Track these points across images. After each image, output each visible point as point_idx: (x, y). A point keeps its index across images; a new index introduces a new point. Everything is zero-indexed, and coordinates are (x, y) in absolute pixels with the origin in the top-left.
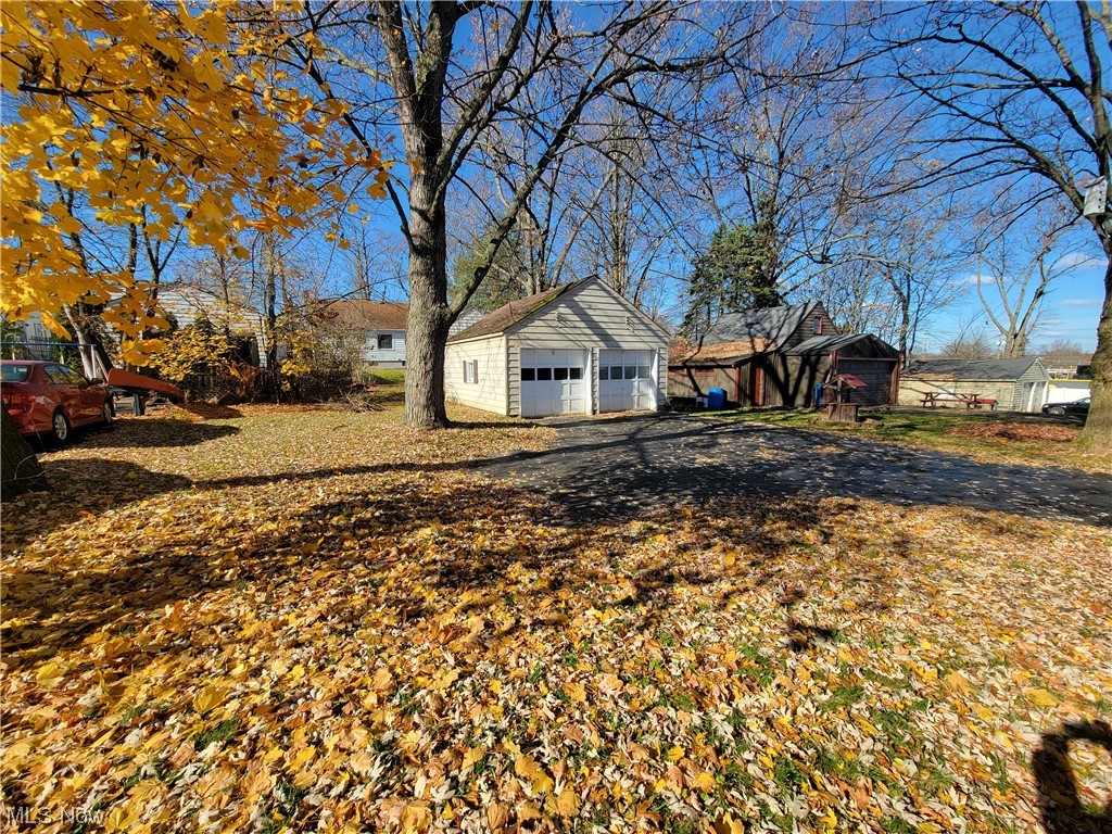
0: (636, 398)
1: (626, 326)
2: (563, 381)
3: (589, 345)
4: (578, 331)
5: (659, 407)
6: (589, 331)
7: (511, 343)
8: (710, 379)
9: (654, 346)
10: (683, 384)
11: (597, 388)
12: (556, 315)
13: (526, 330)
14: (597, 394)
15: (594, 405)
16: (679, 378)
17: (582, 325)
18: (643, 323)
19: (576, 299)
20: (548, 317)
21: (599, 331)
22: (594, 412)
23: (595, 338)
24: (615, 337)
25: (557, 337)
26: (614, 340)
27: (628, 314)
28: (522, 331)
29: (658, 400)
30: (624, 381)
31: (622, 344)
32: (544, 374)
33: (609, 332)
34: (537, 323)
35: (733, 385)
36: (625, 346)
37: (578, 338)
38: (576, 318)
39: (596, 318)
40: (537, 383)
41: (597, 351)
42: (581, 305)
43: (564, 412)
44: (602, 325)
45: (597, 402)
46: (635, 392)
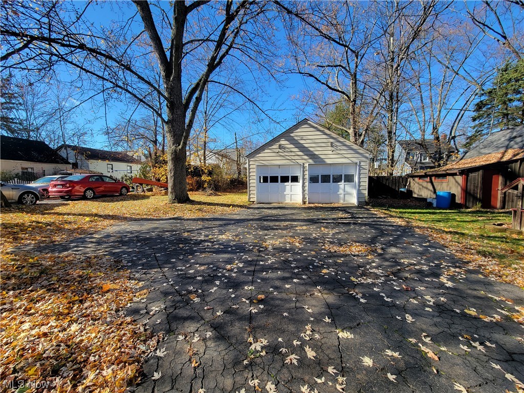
0: (342, 196)
1: (330, 148)
2: (286, 184)
3: (301, 162)
4: (293, 154)
5: (359, 202)
6: (301, 153)
7: (251, 163)
8: (445, 185)
9: (355, 160)
10: (427, 188)
11: (307, 188)
12: (278, 146)
13: (260, 155)
14: (307, 192)
15: (304, 198)
16: (425, 184)
17: (296, 150)
18: (345, 145)
19: (292, 135)
20: (274, 147)
21: (308, 153)
22: (304, 203)
23: (306, 157)
24: (321, 156)
25: (279, 158)
26: (320, 158)
27: (332, 140)
28: (257, 156)
29: (358, 198)
30: (331, 184)
31: (326, 160)
32: (274, 179)
33: (316, 153)
34: (266, 151)
35: (459, 189)
36: (328, 161)
37: (293, 158)
38: (292, 146)
39: (306, 145)
40: (269, 185)
41: (307, 165)
42: (296, 138)
43: (287, 202)
44: (311, 149)
45: (307, 196)
46: (341, 191)
